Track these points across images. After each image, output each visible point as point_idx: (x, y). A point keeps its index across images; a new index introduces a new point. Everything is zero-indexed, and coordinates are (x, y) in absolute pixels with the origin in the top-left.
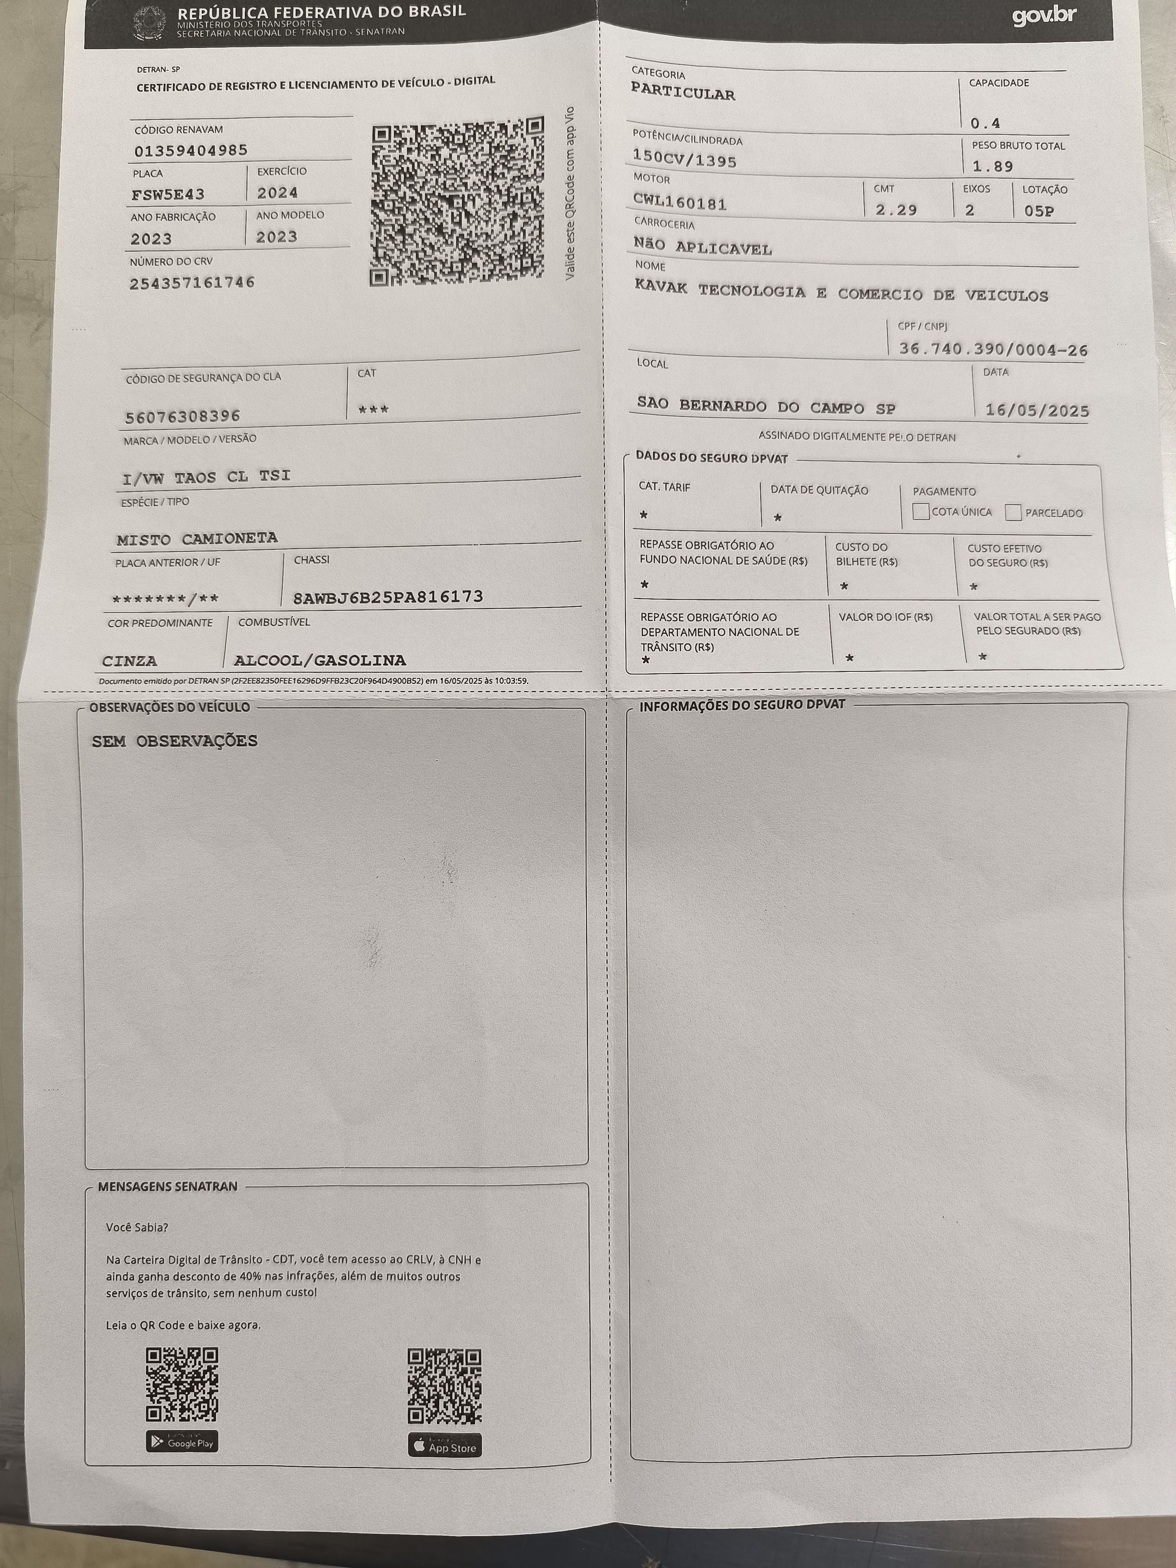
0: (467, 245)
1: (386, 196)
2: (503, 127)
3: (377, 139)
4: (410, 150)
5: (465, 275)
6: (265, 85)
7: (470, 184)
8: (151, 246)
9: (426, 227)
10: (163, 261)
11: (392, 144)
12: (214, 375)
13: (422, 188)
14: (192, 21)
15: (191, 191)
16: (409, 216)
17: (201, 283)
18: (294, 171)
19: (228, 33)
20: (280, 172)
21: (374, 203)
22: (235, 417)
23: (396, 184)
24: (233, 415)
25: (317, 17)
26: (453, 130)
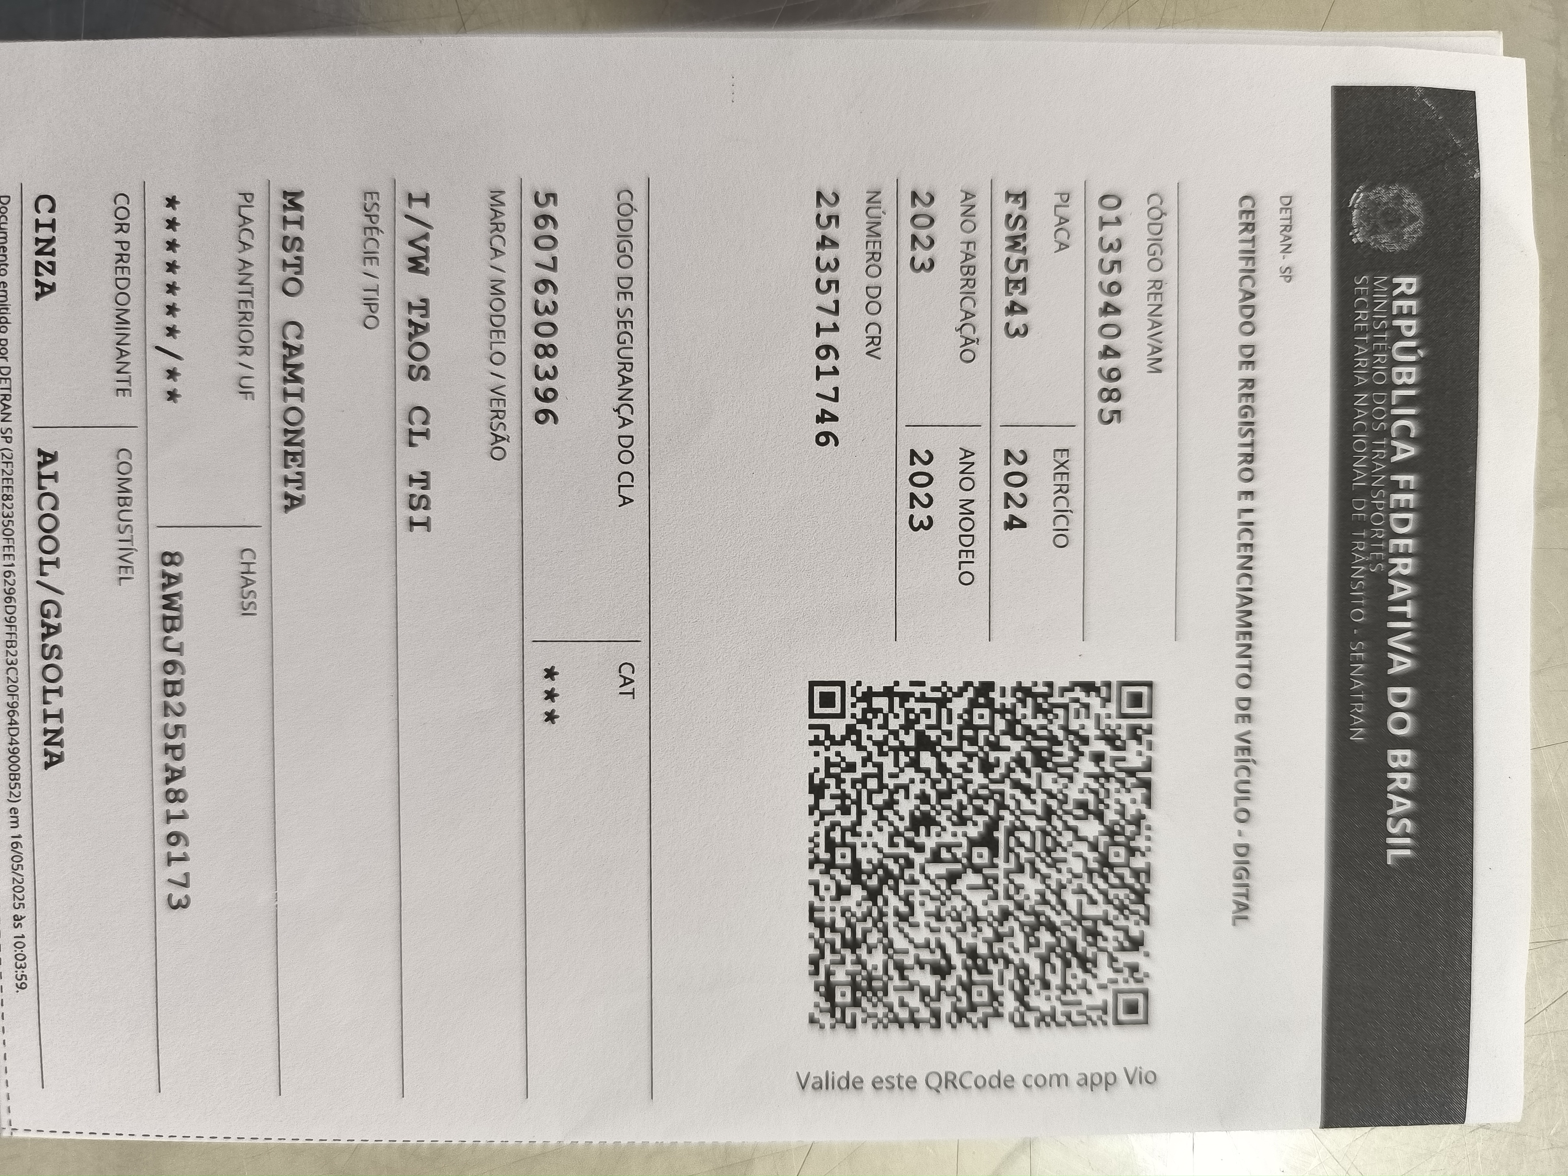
0: (888, 874)
1: (1003, 711)
2: (1136, 944)
3: (1127, 690)
4: (1098, 758)
5: (826, 872)
6: (1249, 458)
7: (1018, 879)
8: (907, 230)
9: (933, 794)
10: (874, 257)
11: (1114, 722)
12: (631, 370)
13: (1016, 784)
14: (1389, 306)
15: (1024, 310)
16: (958, 757)
17: (826, 338)
18: (1062, 523)
19: (1363, 381)
20: (1059, 494)
21: (986, 688)
22: (545, 416)
23: (1028, 729)
24: (546, 412)
25: (1393, 561)
26: (1140, 843)
